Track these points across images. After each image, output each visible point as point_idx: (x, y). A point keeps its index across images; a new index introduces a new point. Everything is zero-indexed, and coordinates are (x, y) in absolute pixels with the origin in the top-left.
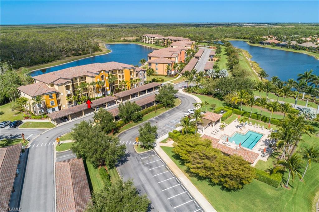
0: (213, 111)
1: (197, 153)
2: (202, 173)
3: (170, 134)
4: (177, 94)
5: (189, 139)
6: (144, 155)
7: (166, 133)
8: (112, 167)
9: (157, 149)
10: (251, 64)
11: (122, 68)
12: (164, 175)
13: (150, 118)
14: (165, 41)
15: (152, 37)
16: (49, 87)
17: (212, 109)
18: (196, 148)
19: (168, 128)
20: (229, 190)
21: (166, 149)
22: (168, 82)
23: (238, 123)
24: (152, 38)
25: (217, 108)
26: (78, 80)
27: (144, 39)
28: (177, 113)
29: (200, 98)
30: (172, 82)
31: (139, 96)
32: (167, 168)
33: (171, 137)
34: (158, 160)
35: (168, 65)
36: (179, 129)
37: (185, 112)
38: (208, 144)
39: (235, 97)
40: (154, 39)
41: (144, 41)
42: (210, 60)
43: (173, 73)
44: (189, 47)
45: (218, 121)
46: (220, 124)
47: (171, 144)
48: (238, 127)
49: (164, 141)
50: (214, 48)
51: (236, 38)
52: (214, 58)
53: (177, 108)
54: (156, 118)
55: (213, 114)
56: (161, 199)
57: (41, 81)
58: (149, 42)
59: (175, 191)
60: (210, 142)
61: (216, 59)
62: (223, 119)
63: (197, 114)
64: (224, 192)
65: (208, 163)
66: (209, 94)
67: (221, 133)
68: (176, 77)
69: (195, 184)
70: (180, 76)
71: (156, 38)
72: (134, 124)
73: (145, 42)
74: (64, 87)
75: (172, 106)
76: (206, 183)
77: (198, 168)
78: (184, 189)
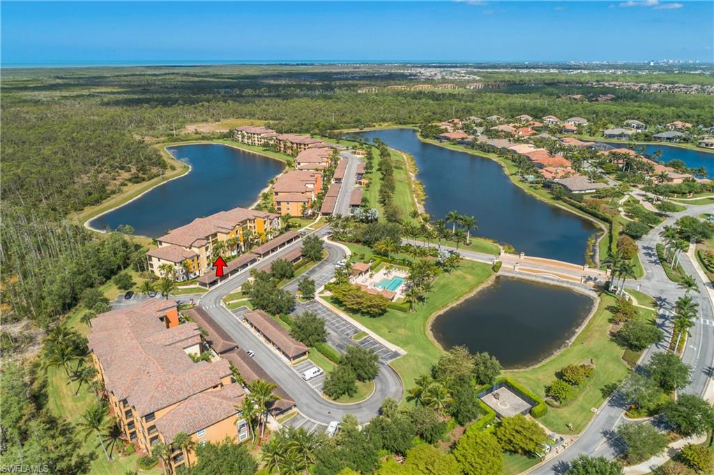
0: (363, 261)
1: (351, 295)
2: (355, 307)
3: (325, 286)
4: (324, 245)
5: (343, 287)
6: (307, 304)
7: (321, 286)
8: (286, 314)
9: (317, 298)
10: (413, 186)
11: (254, 218)
12: (328, 315)
13: (302, 274)
14: (280, 144)
15: (254, 134)
16: (188, 250)
17: (362, 259)
18: (350, 292)
19: (322, 281)
20: (374, 317)
21: (324, 298)
22: (307, 227)
23: (385, 272)
24: (256, 136)
25: (367, 258)
26: (210, 238)
27: (240, 136)
28: (327, 266)
29: (348, 247)
30: (311, 227)
31: (279, 250)
32: (328, 310)
33: (327, 288)
34: (320, 306)
35: (303, 203)
36: (332, 281)
37: (335, 264)
38: (359, 288)
39: (381, 245)
40: (259, 137)
41: (240, 139)
42: (357, 183)
43: (310, 212)
44: (325, 164)
45: (367, 271)
46: (369, 273)
47: (328, 294)
48: (385, 274)
49: (321, 292)
50: (363, 154)
51: (400, 124)
52: (362, 181)
53: (325, 260)
54: (307, 273)
55: (362, 264)
56: (331, 328)
57: (173, 244)
58: (250, 141)
59: (338, 322)
60: (360, 288)
61: (366, 181)
62: (372, 268)
63: (348, 266)
64: (372, 319)
65: (359, 300)
66: (358, 241)
67: (370, 281)
68: (315, 219)
69: (351, 317)
70: (319, 217)
71: (262, 135)
72: (287, 280)
73: (240, 141)
74: (204, 248)
75: (320, 259)
76: (359, 315)
77: (353, 304)
78: (344, 320)
